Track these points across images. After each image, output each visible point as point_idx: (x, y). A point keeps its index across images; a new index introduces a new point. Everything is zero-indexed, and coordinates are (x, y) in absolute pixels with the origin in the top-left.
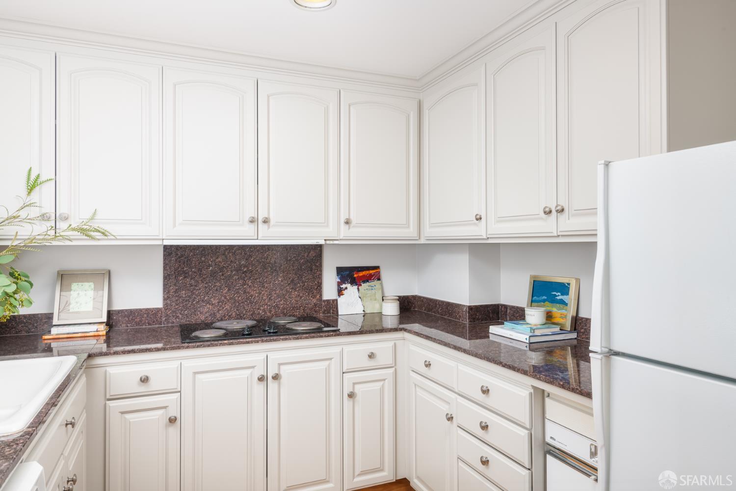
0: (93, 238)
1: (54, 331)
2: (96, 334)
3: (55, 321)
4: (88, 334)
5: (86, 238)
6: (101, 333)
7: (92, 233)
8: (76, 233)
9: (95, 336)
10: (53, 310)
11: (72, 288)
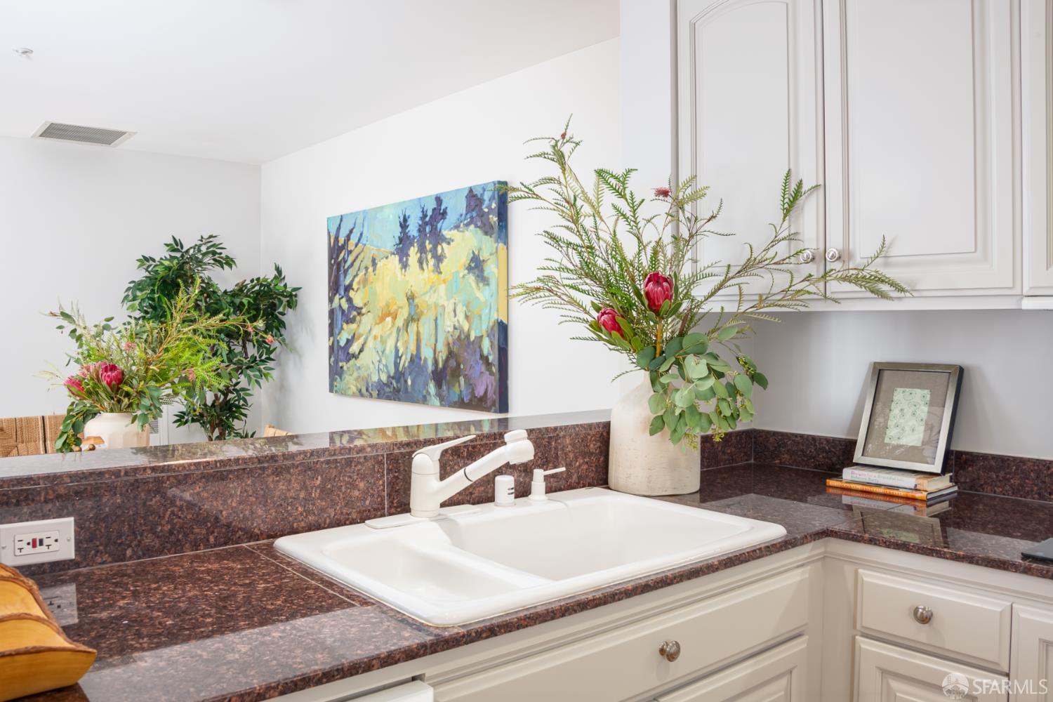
0: (883, 295)
1: (848, 474)
2: (910, 494)
3: (858, 457)
4: (895, 492)
5: (873, 295)
6: (918, 495)
7: (884, 287)
8: (853, 287)
9: (907, 498)
10: (857, 435)
11: (895, 398)
